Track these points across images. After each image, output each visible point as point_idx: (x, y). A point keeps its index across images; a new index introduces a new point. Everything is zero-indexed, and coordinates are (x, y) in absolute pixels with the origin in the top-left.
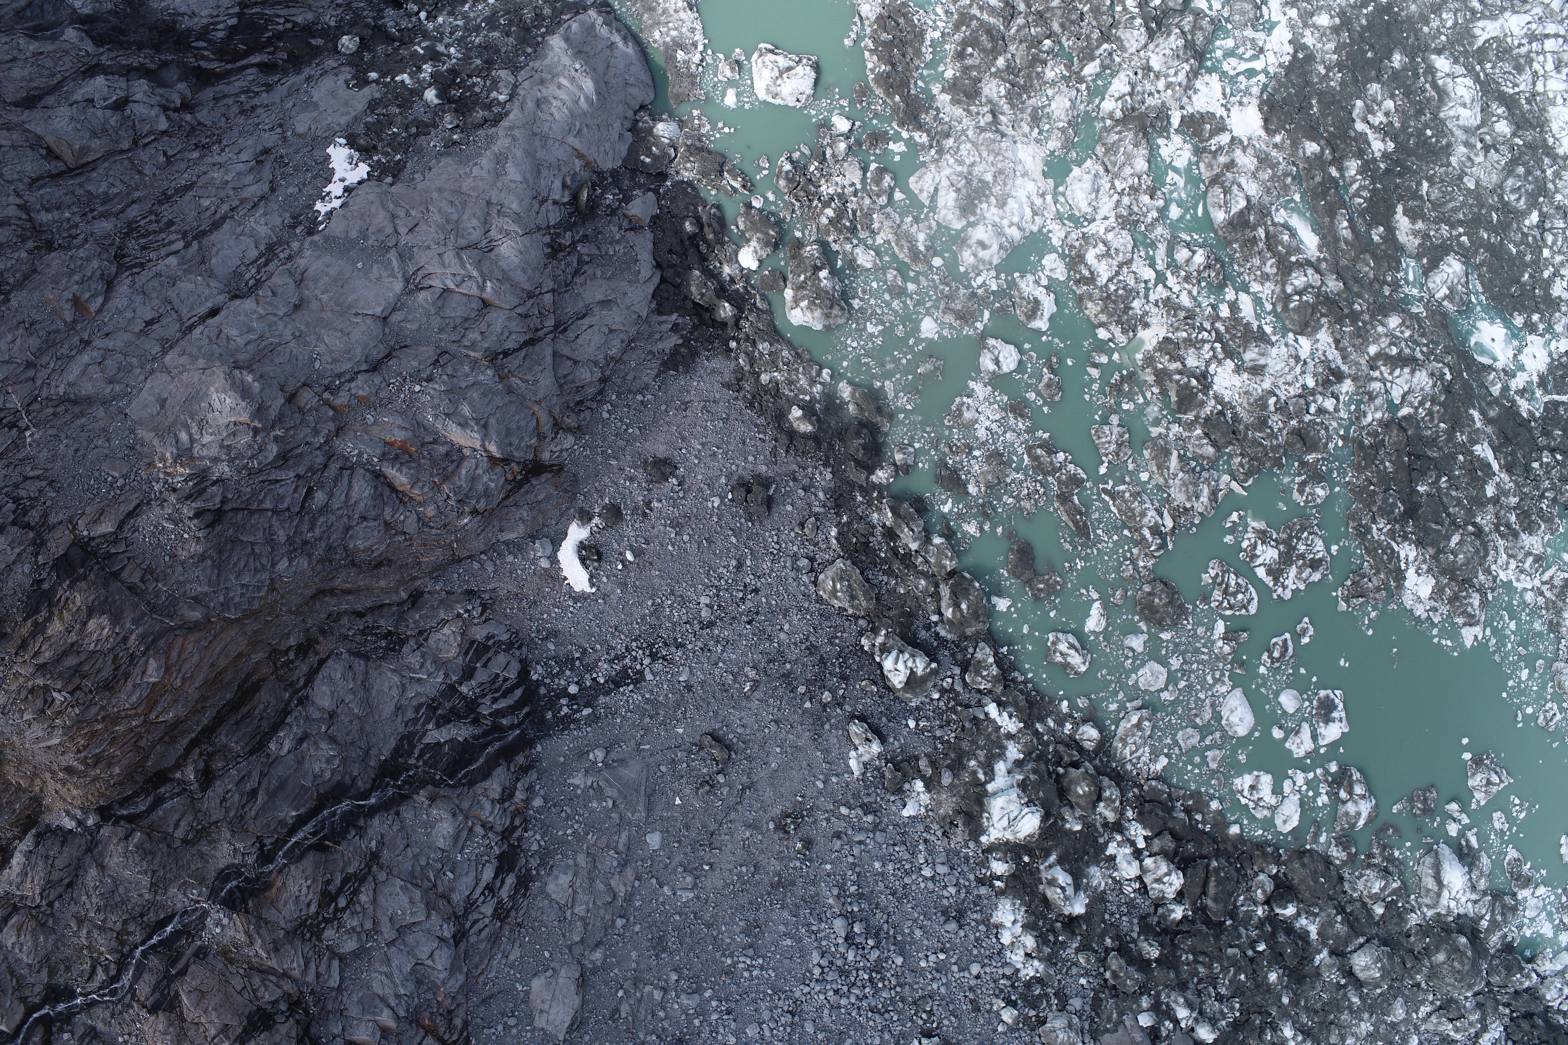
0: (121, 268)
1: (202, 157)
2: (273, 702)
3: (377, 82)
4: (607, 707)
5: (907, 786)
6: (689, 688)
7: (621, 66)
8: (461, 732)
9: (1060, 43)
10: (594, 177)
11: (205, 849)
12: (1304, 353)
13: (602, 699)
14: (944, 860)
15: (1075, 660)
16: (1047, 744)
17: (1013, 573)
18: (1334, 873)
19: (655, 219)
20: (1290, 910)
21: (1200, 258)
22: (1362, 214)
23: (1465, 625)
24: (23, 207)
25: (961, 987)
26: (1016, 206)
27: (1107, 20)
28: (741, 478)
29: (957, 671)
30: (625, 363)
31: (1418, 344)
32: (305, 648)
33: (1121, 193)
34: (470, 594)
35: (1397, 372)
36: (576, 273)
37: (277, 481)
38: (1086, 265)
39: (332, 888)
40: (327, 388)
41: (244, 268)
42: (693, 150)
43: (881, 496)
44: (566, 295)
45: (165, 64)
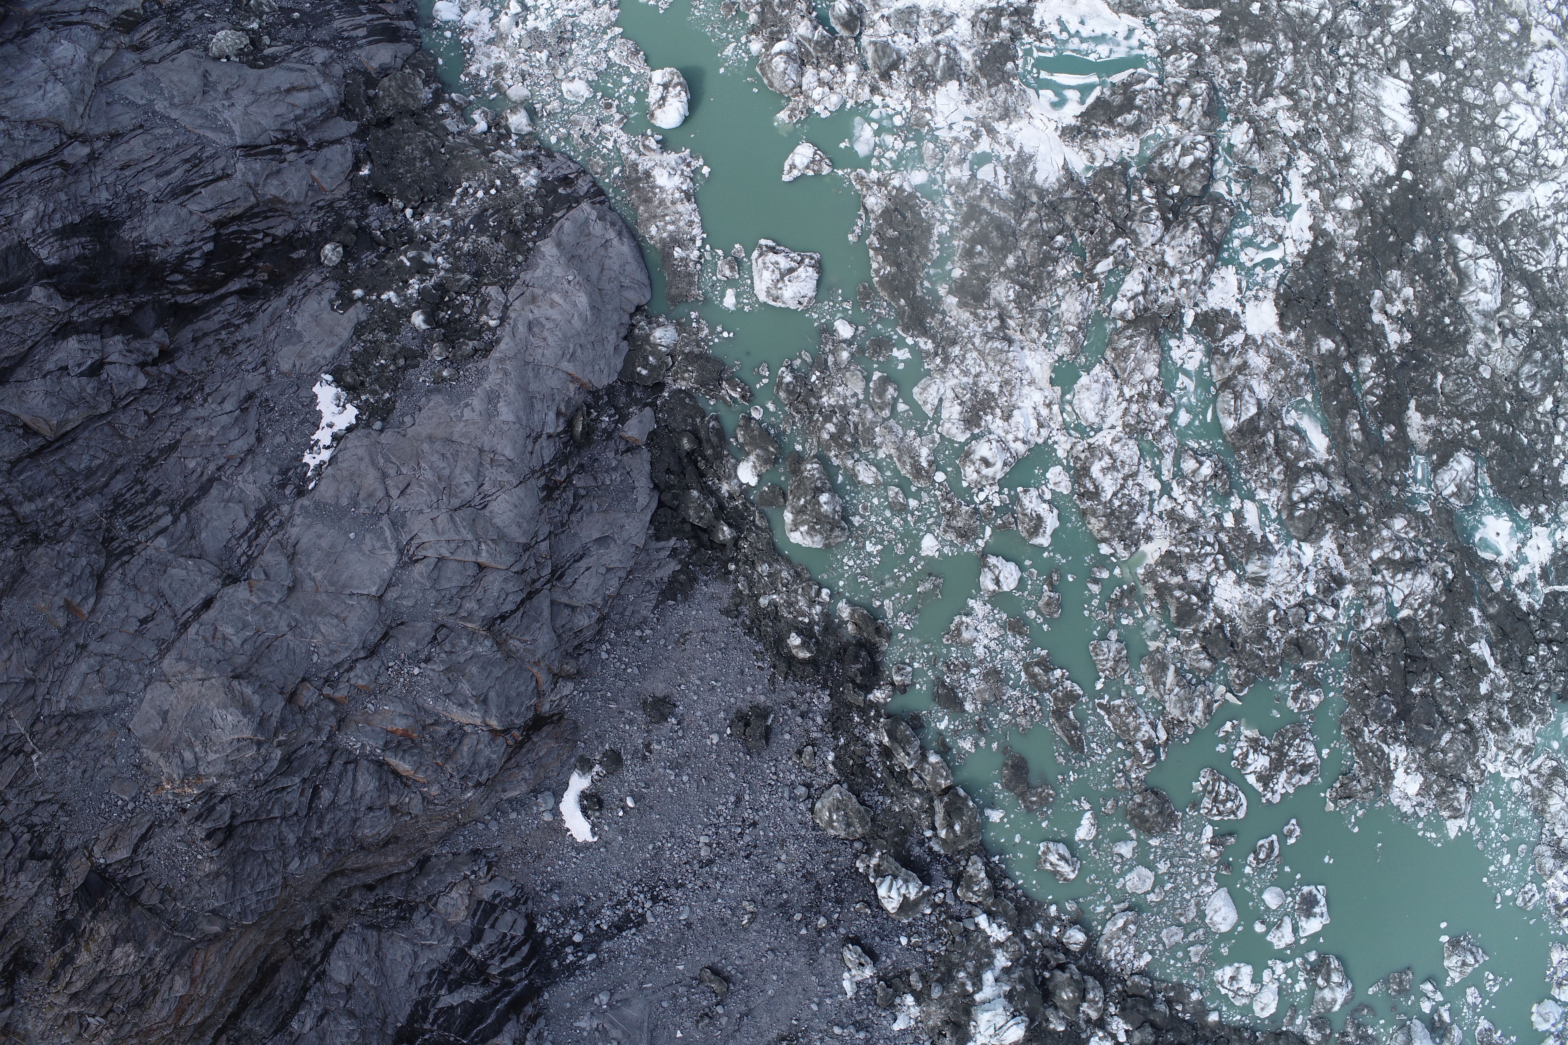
0: (112, 556)
1: (184, 411)
2: (293, 982)
3: (362, 299)
4: (610, 951)
5: (898, 1001)
6: (689, 925)
7: (616, 267)
8: (473, 994)
9: (1072, 237)
10: (589, 399)
12: (1307, 560)
13: (605, 945)
15: (1065, 868)
16: (1035, 949)
17: (1007, 786)
19: (652, 435)
21: (1206, 470)
22: (1373, 412)
23: (1450, 817)
26: (1022, 420)
27: (1122, 211)
28: (739, 711)
29: (949, 884)
30: (623, 599)
31: (1422, 544)
32: (318, 927)
33: (1130, 400)
34: (476, 853)
35: (1399, 576)
36: (573, 510)
37: (284, 789)
38: (1091, 478)
40: (327, 681)
41: (234, 542)
42: (691, 358)
43: (878, 715)
44: (563, 537)
45: (139, 307)
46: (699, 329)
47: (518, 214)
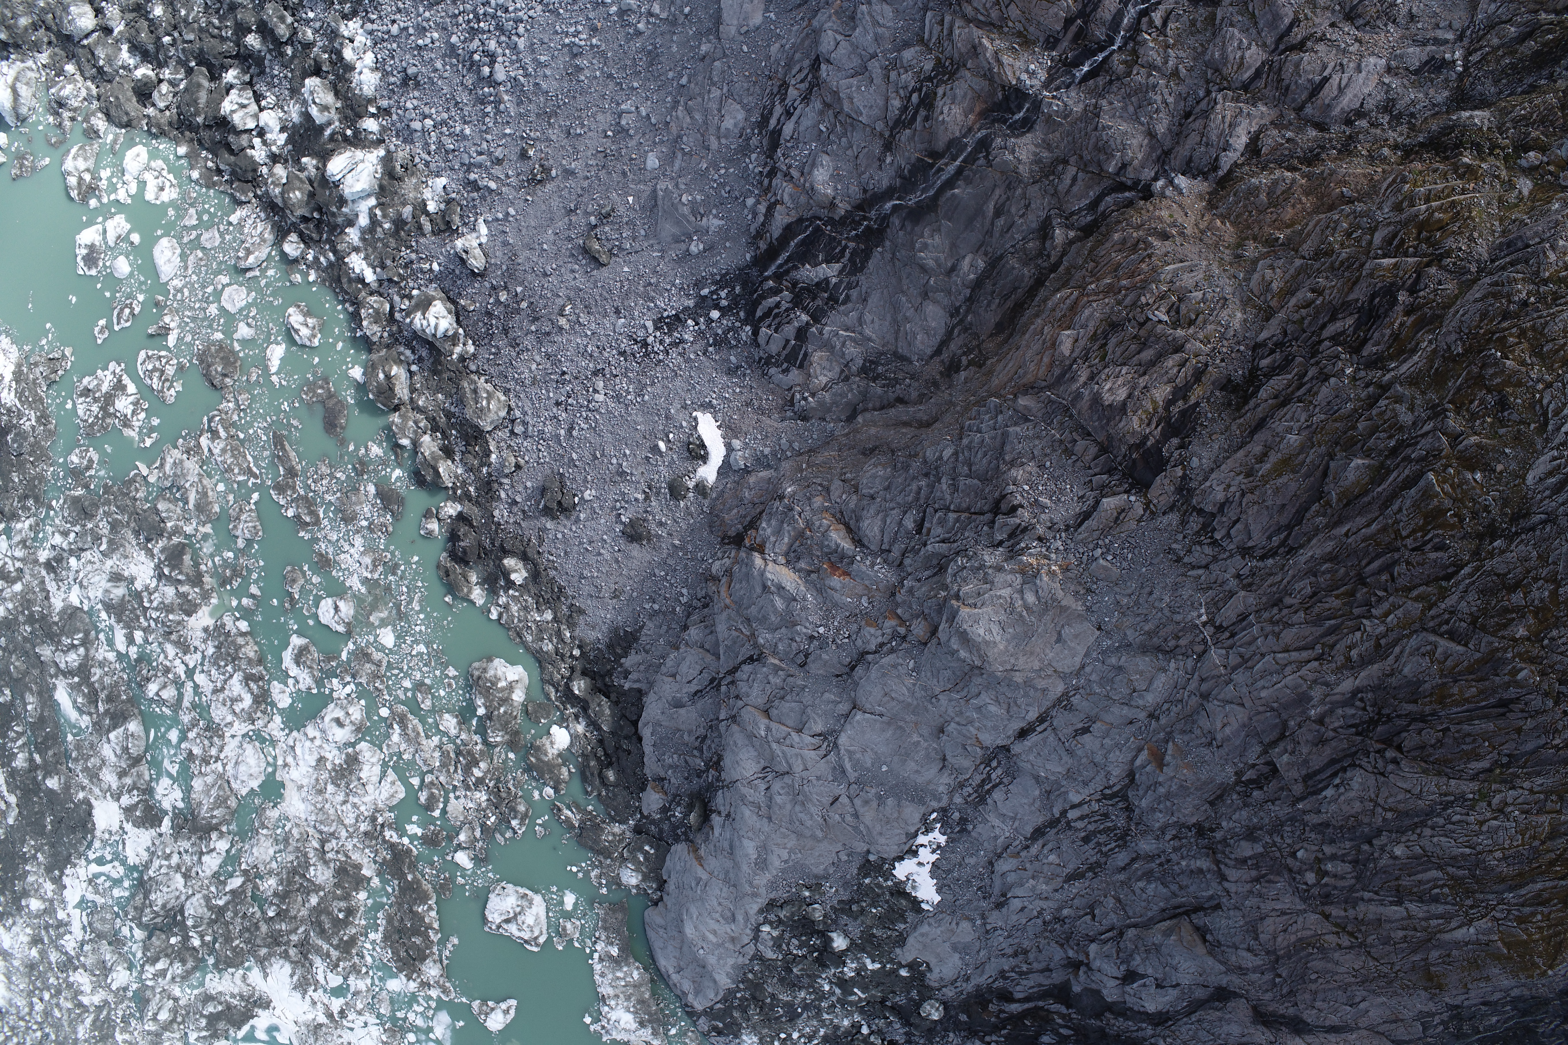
0: (1124, 796)
1: (1060, 909)
2: (981, 311)
3: (900, 966)
4: (688, 297)
5: (443, 206)
6: (617, 312)
7: (670, 948)
8: (809, 273)
10: (691, 836)
11: (1045, 154)
13: (691, 303)
14: (415, 135)
16: (327, 241)
18: (104, 106)
20: (141, 72)
24: (1223, 878)
25: (408, 14)
28: (568, 518)
29: (397, 316)
30: (668, 643)
32: (953, 367)
34: (803, 417)
36: (703, 740)
37: (943, 542)
39: (924, 113)
40: (903, 639)
41: (1006, 781)
42: (606, 854)
43: (454, 489)
44: (712, 716)
45: (1096, 1017)
47: (756, 1014)
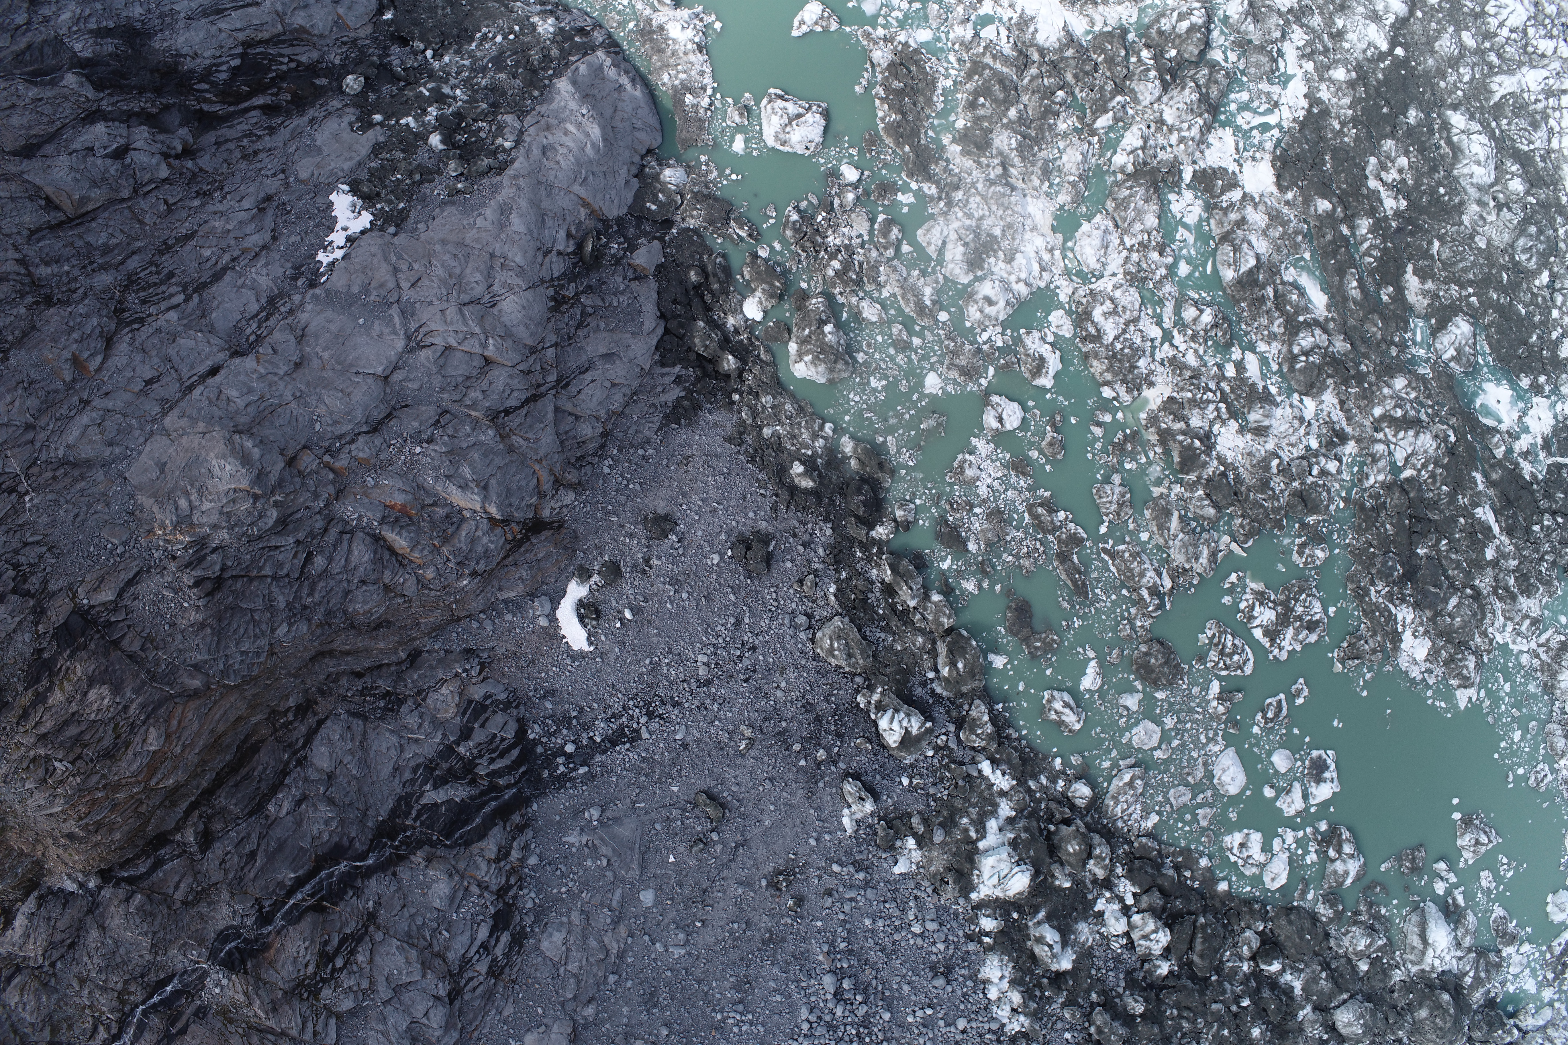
0: (121, 323)
1: (203, 205)
2: (272, 763)
3: (381, 124)
4: (602, 765)
5: (899, 843)
6: (685, 746)
7: (629, 109)
8: (458, 793)
9: (1073, 94)
10: (600, 226)
11: (204, 910)
12: (1309, 414)
13: (598, 758)
14: (934, 916)
15: (1070, 718)
16: (1039, 801)
17: (1010, 631)
18: (1320, 930)
19: (660, 268)
20: (1276, 967)
21: (1207, 317)
22: (1371, 273)
23: (1459, 686)
24: (21, 262)
26: (1024, 262)
27: (1121, 71)
28: (741, 534)
29: (952, 728)
30: (627, 417)
31: (1423, 406)
32: (303, 710)
33: (1130, 250)
34: (469, 653)
35: (1401, 434)
36: (579, 326)
37: (277, 547)
38: (1093, 322)
39: (330, 949)
40: (327, 450)
41: (244, 322)
42: (700, 197)
43: (880, 552)
44: (569, 349)
45: (166, 108)
46: (708, 172)
47: (535, 56)
